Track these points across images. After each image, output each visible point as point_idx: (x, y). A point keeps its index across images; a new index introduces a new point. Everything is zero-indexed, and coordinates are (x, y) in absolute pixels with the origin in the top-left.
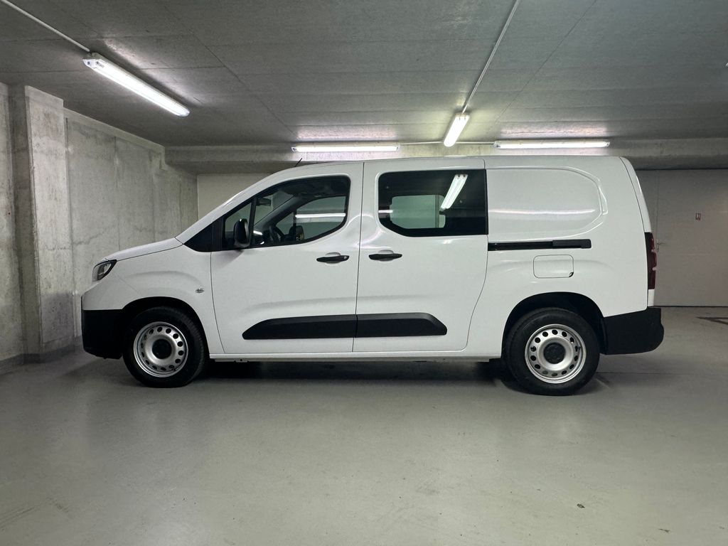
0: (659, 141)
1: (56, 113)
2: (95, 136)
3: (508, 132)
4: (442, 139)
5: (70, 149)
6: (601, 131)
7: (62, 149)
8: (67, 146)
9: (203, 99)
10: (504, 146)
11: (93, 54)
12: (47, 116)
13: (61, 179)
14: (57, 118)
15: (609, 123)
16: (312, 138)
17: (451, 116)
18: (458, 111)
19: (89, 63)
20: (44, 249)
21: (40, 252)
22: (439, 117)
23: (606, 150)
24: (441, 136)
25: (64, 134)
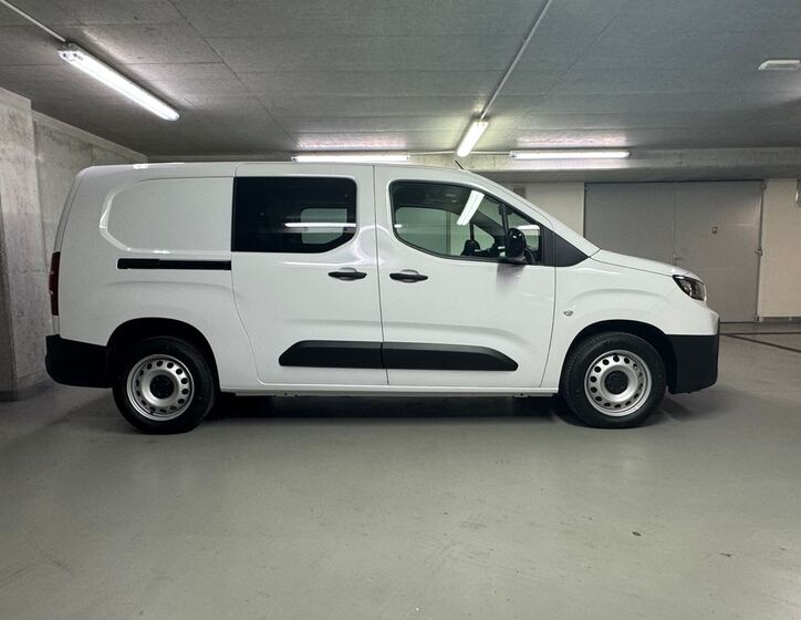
0: (679, 151)
1: (23, 115)
2: (68, 144)
3: (526, 141)
4: (455, 148)
5: (40, 158)
6: (621, 141)
7: (31, 156)
8: (37, 155)
9: (196, 100)
10: (521, 155)
11: (70, 45)
12: (13, 117)
13: (31, 192)
14: (24, 121)
15: (628, 131)
16: (315, 147)
17: (467, 122)
18: (476, 117)
19: (65, 55)
20: (14, 272)
21: (10, 275)
22: (455, 123)
23: (624, 161)
24: (454, 145)
25: (32, 138)
